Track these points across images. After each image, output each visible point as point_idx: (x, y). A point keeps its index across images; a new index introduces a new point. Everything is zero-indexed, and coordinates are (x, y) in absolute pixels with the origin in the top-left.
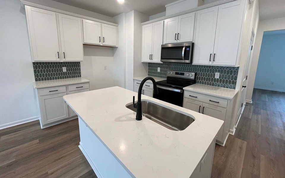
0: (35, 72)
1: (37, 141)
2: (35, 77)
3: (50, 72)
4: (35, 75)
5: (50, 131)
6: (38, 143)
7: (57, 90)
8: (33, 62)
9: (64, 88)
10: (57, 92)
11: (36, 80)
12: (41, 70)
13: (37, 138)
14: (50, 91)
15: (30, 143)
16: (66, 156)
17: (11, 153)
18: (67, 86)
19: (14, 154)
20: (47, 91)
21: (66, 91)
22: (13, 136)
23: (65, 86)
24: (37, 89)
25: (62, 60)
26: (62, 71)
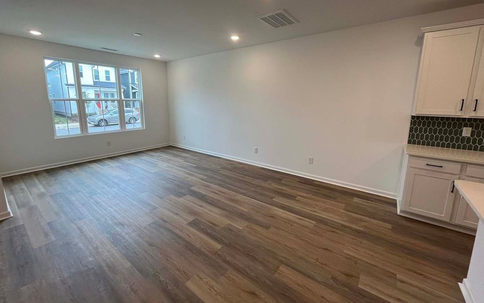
0: (411, 130)
1: (390, 226)
2: (409, 138)
3: (435, 133)
4: (410, 134)
5: (409, 224)
6: (390, 229)
7: (441, 167)
8: (412, 116)
9: (458, 166)
10: (440, 169)
11: (409, 142)
12: (421, 129)
13: (389, 222)
14: (427, 165)
15: (381, 222)
16: (428, 278)
17: (361, 220)
18: (464, 164)
19: (363, 224)
20: (422, 163)
21: (458, 173)
22: (365, 203)
23: (460, 164)
24: (410, 155)
25: (469, 114)
26: (461, 135)
